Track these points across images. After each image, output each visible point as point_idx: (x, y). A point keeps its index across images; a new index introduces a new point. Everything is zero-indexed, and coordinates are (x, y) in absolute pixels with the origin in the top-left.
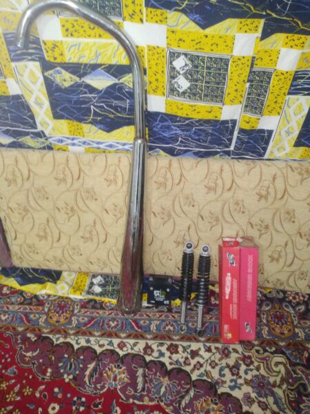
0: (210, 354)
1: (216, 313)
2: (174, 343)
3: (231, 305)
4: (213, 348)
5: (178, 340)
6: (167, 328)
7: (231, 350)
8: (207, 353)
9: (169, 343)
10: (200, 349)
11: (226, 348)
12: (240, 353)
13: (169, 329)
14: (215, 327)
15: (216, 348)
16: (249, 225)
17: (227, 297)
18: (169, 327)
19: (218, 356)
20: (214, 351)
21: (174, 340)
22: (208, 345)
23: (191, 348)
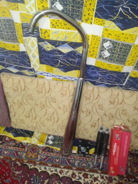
0: (103, 180)
2: (86, 173)
3: (115, 158)
4: (104, 177)
5: (88, 172)
6: (83, 165)
7: (113, 179)
8: (101, 179)
9: (84, 172)
10: (98, 177)
11: (111, 178)
12: (117, 180)
13: (84, 165)
14: (106, 166)
15: (106, 177)
16: (128, 121)
17: (114, 154)
18: (84, 164)
19: (107, 181)
20: (105, 178)
21: (86, 171)
22: (102, 175)
23: (94, 176)
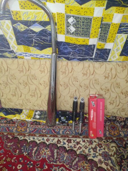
1: (87, 126)
2: (70, 139)
3: (93, 123)
5: (71, 137)
7: (93, 141)
8: (83, 143)
10: (80, 141)
11: (91, 141)
12: (97, 142)
14: (87, 132)
17: (92, 120)
19: (88, 144)
20: (86, 142)
21: (69, 137)
22: (84, 139)
23: (77, 141)
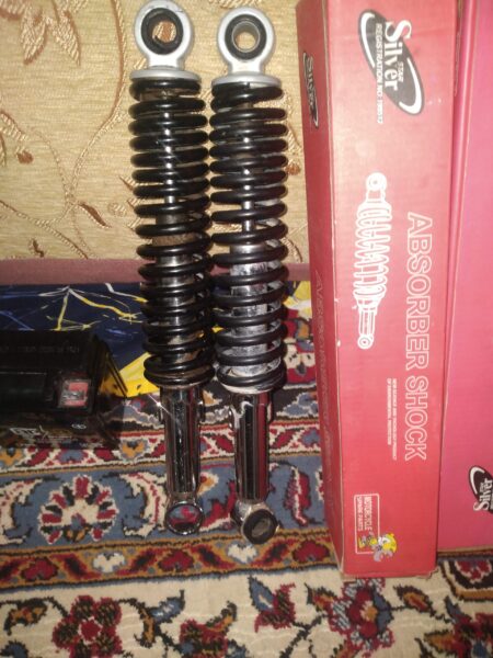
0: (290, 633)
4: (298, 597)
6: (67, 517)
7: (391, 596)
8: (268, 631)
9: (68, 597)
10: (231, 611)
12: (439, 605)
13: (78, 518)
18: (80, 504)
19: (327, 638)
20: (305, 612)
21: (96, 579)
